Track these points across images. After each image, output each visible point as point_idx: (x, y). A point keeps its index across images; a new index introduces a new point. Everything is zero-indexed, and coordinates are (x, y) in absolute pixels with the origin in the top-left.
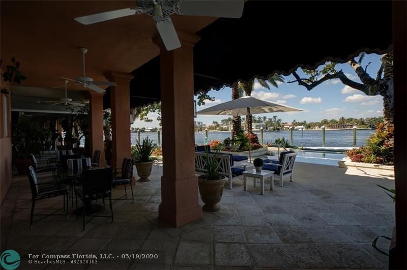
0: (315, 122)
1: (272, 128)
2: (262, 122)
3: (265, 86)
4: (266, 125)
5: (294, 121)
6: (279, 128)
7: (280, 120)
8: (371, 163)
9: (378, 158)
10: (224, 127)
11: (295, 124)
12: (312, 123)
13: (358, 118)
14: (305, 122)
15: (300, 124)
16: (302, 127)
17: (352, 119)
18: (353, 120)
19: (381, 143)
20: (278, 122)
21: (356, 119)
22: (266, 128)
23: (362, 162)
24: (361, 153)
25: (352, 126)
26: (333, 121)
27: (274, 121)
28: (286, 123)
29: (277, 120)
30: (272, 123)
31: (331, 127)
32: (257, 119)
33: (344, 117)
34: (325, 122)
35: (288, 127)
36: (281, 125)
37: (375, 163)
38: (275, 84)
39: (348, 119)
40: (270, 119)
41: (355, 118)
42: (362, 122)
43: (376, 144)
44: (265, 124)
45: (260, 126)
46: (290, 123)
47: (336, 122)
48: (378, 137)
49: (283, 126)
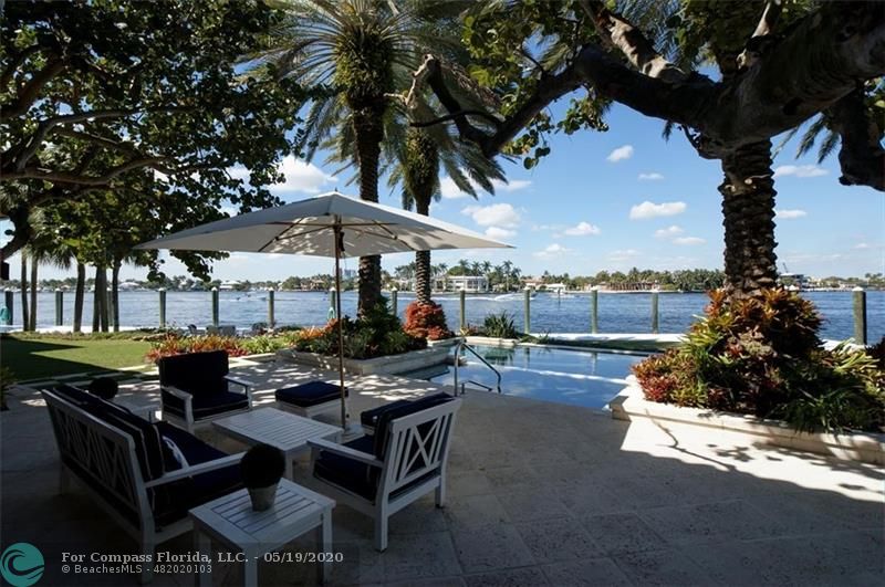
0: (584, 276)
1: (501, 286)
2: (481, 274)
3: (465, 190)
4: (490, 280)
5: (546, 273)
6: (515, 286)
7: (517, 270)
8: (695, 406)
9: (713, 391)
10: (401, 282)
11: (548, 279)
12: (580, 278)
13: (662, 271)
14: (566, 275)
15: (558, 280)
16: (561, 285)
17: (650, 273)
18: (653, 275)
19: (719, 347)
20: (514, 276)
21: (658, 273)
22: (490, 286)
23: (673, 402)
24: (670, 372)
25: (650, 285)
26: (618, 275)
27: (507, 272)
28: (530, 278)
29: (512, 270)
30: (501, 277)
31: (614, 286)
32: (472, 268)
33: (637, 268)
34: (603, 278)
35: (534, 284)
36: (520, 280)
37: (705, 406)
38: (488, 187)
39: (645, 273)
40: (499, 269)
41: (655, 271)
42: (667, 279)
43: (707, 347)
44: (487, 278)
45: (476, 282)
46: (538, 277)
47: (623, 277)
48: (712, 327)
49: (524, 284)
